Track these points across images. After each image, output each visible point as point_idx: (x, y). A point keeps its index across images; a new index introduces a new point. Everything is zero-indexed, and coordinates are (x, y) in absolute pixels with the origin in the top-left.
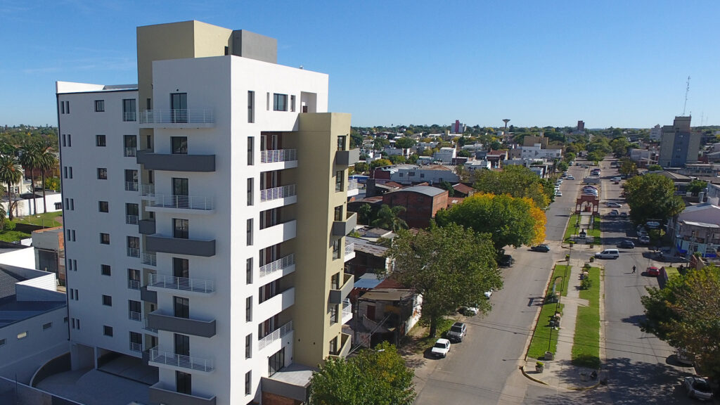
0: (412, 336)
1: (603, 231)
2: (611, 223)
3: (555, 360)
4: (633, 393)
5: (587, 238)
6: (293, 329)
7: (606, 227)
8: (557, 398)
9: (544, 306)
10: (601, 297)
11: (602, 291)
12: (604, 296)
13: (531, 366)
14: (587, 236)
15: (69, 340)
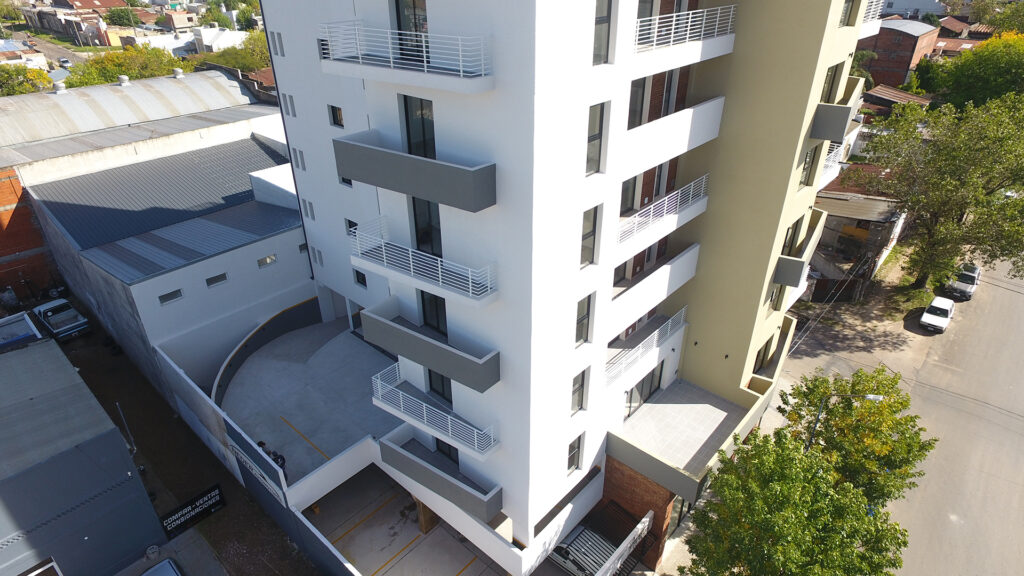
0: (881, 281)
6: (686, 321)
15: (312, 278)
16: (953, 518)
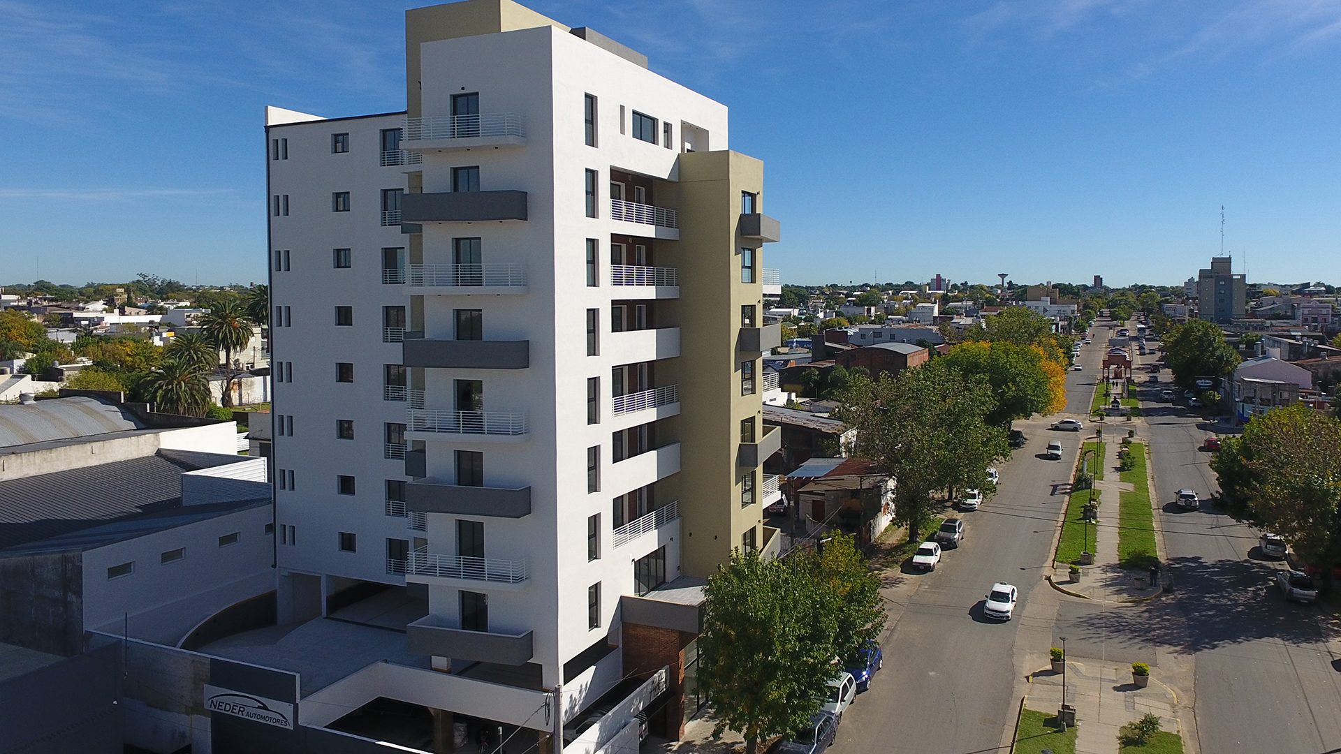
0: (881, 544)
1: (1142, 401)
2: (1151, 391)
3: (1097, 564)
4: (1212, 601)
5: (1122, 410)
6: (679, 516)
7: (1144, 396)
8: (1106, 617)
9: (1073, 494)
10: (1149, 479)
11: (1149, 472)
12: (1153, 477)
13: (1063, 574)
14: (1120, 407)
15: (274, 566)
16: (931, 674)
